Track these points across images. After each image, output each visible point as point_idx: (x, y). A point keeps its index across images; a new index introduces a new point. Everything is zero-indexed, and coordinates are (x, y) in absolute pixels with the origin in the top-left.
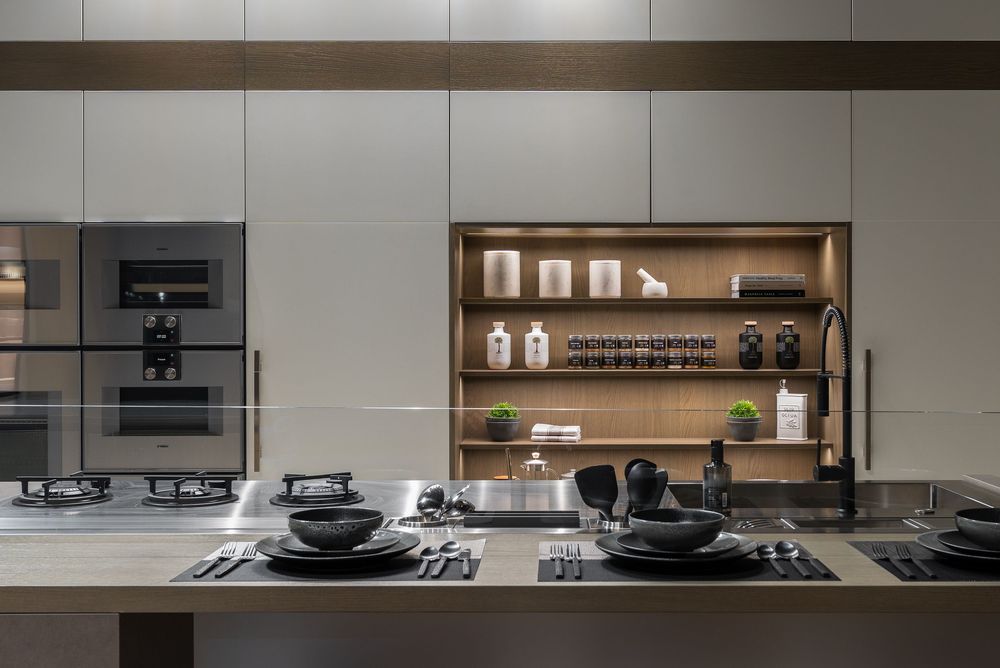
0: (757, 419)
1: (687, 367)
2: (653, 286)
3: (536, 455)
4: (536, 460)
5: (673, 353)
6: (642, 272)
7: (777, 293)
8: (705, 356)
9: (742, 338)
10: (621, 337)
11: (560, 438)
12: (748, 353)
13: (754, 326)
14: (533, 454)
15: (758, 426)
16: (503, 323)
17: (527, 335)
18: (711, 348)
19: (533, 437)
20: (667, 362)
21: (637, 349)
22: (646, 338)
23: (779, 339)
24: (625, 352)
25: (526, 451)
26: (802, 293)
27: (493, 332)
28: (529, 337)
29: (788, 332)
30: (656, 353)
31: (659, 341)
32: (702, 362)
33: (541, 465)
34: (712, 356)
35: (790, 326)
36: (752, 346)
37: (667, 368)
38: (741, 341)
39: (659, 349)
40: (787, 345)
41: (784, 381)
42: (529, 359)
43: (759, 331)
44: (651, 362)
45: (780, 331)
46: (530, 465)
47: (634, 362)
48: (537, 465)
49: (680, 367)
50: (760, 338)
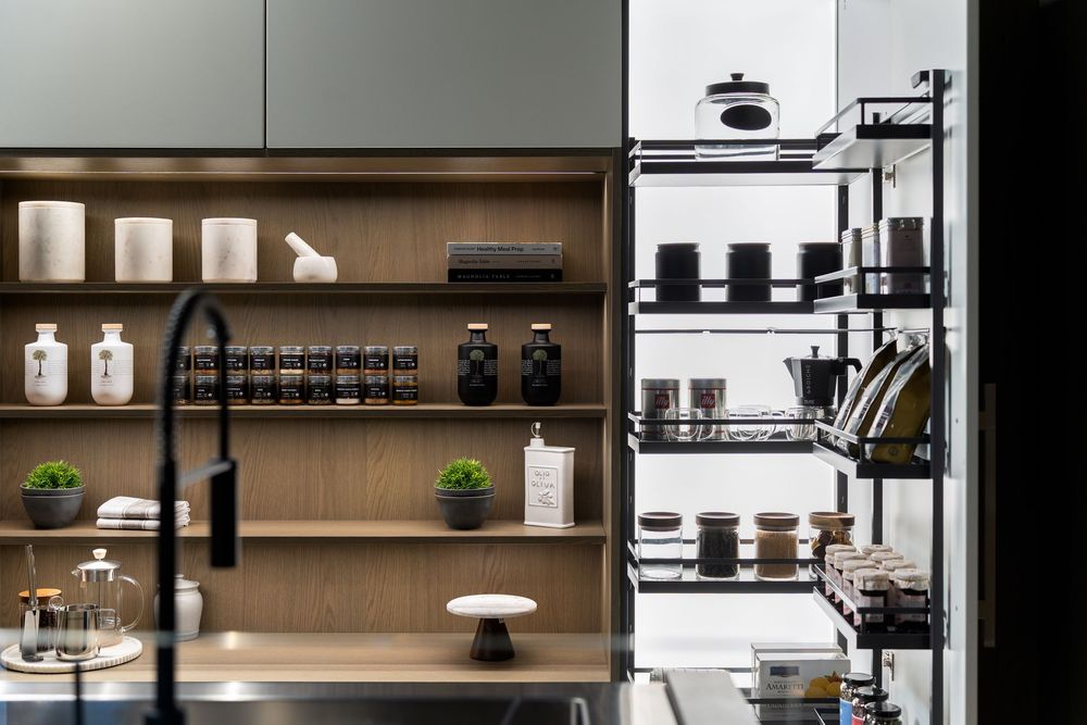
0: (483, 493)
1: (368, 401)
2: (312, 263)
3: (100, 553)
4: (100, 562)
5: (343, 377)
6: (293, 239)
7: (514, 275)
8: (398, 383)
9: (463, 352)
10: (255, 349)
11: (143, 523)
12: (469, 377)
13: (483, 331)
14: (95, 552)
15: (488, 505)
16: (53, 327)
17: (93, 346)
18: (408, 368)
19: (100, 522)
20: (333, 392)
21: (283, 371)
22: (298, 350)
23: (526, 353)
24: (261, 376)
25: (85, 547)
26: (557, 275)
27: (36, 340)
28: (96, 349)
29: (541, 342)
30: (315, 378)
31: (320, 356)
32: (390, 392)
33: (106, 572)
34: (411, 383)
35: (545, 332)
36: (476, 367)
37: (334, 403)
38: (461, 357)
39: (319, 370)
40: (536, 363)
41: (538, 426)
42: (96, 388)
43: (492, 340)
44: (305, 392)
45: (527, 340)
46: (88, 572)
47: (275, 391)
48: (98, 572)
49: (355, 401)
50: (492, 352)
